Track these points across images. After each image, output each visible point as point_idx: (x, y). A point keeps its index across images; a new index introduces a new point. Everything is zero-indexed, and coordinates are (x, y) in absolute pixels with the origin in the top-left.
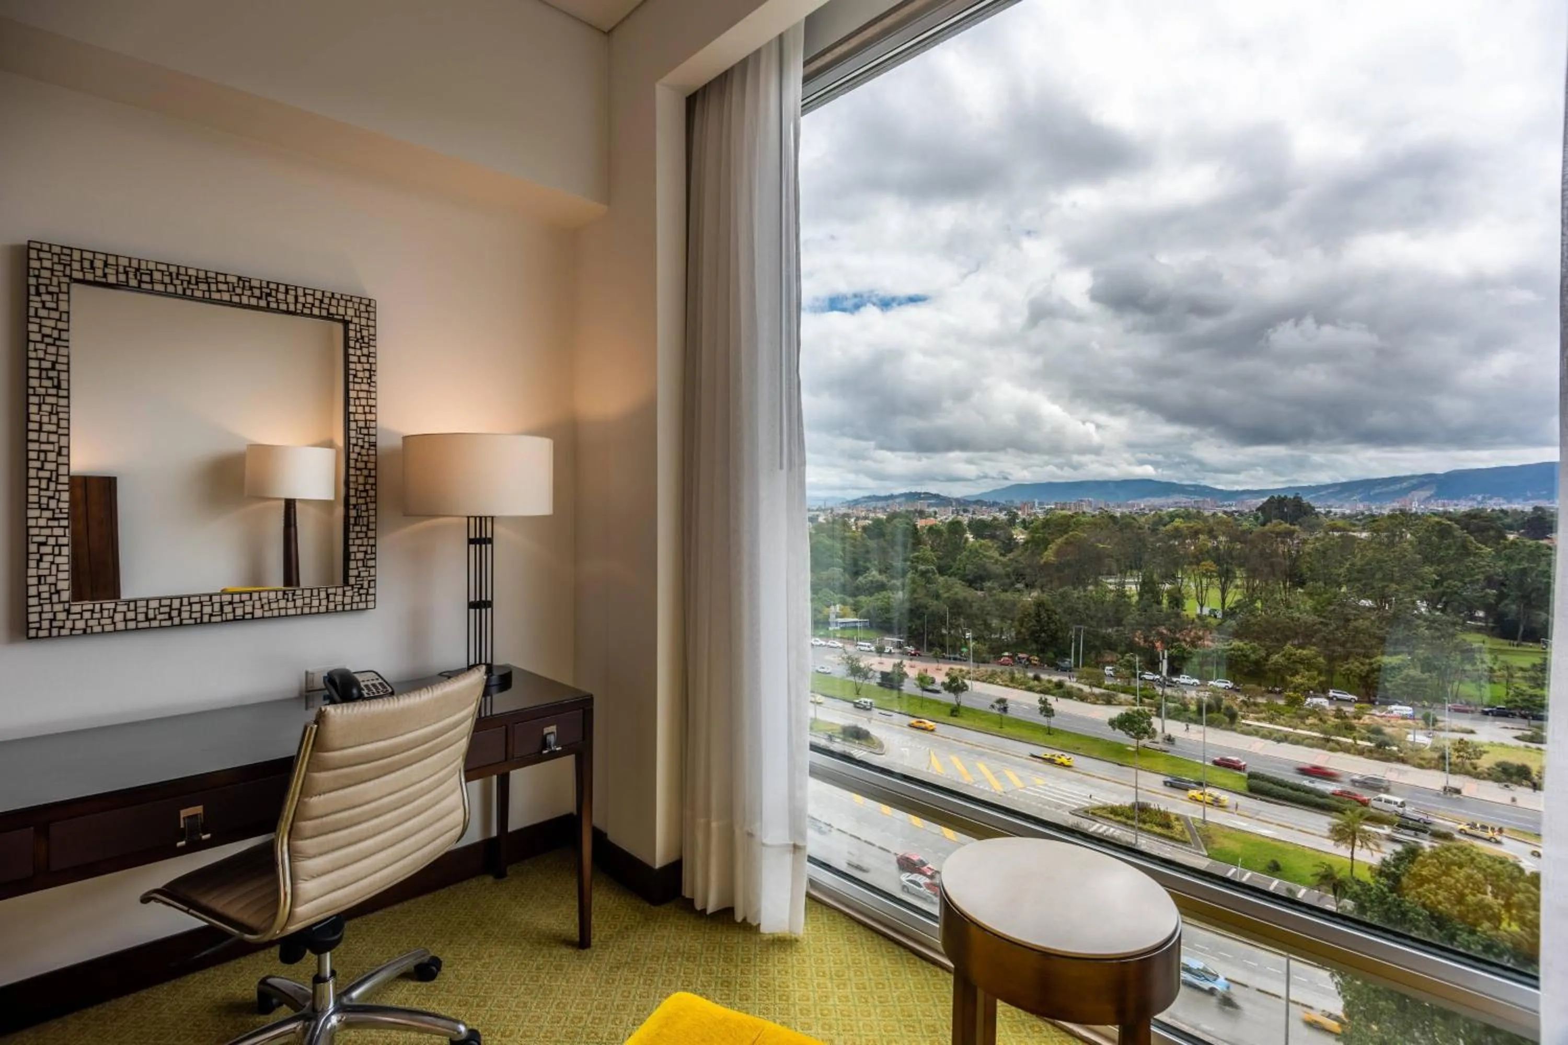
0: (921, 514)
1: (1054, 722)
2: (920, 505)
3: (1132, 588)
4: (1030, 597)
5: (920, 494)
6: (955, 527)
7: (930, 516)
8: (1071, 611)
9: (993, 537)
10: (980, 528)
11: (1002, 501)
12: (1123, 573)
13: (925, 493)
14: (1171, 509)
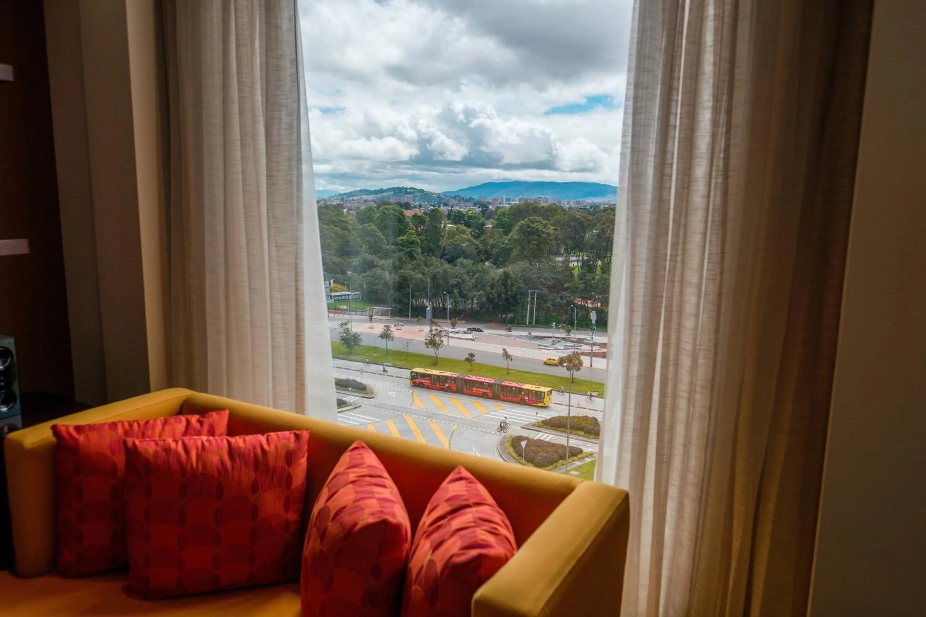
0: (407, 206)
1: (512, 365)
2: (405, 199)
3: (575, 263)
4: (497, 272)
5: (406, 189)
6: (435, 215)
7: (415, 207)
8: (527, 281)
9: (468, 225)
10: (457, 218)
11: (476, 197)
12: (568, 252)
13: (411, 188)
14: (607, 206)
